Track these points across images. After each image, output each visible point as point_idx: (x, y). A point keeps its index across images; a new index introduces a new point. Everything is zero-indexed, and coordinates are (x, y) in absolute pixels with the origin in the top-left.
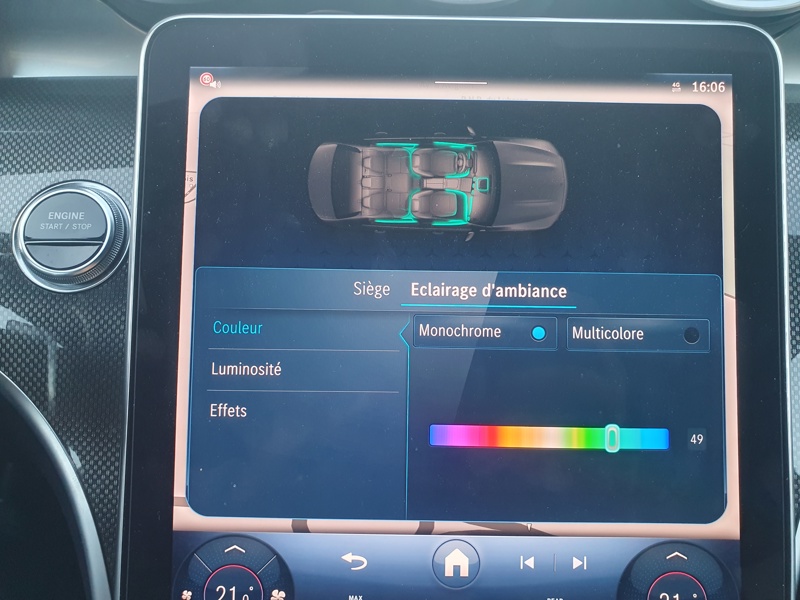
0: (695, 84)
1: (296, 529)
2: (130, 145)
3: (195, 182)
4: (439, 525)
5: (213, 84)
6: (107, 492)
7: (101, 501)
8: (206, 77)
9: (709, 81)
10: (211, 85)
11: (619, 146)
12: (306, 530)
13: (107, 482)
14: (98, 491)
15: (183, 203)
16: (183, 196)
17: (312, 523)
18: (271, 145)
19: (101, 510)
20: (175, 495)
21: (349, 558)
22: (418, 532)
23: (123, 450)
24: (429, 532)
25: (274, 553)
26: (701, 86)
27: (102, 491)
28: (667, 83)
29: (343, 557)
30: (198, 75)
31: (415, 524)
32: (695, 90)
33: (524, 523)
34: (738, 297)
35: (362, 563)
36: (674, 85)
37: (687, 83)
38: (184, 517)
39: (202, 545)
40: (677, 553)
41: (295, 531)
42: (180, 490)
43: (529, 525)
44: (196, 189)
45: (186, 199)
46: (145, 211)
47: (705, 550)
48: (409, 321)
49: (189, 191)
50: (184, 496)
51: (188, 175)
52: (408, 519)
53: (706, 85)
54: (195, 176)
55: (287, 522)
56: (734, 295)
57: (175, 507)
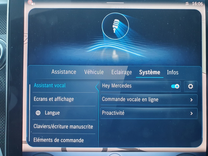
0: (193, 2)
2: (5, 26)
3: (27, 37)
4: (109, 149)
5: (32, 4)
11: (168, 24)
12: (66, 151)
15: (24, 44)
16: (23, 41)
17: (68, 149)
18: (52, 24)
20: (23, 140)
22: (102, 151)
23: (5, 126)
24: (106, 151)
26: (195, 3)
28: (184, 2)
30: (27, 1)
31: (101, 149)
32: (193, 5)
33: (137, 148)
34: (207, 74)
36: (186, 3)
37: (190, 3)
38: (26, 147)
41: (62, 151)
42: (24, 139)
44: (27, 39)
46: (11, 47)
48: (99, 83)
49: (25, 40)
50: (26, 140)
51: (25, 35)
52: (99, 147)
53: (197, 3)
54: (27, 35)
55: (60, 148)
56: (206, 73)
57: (23, 144)
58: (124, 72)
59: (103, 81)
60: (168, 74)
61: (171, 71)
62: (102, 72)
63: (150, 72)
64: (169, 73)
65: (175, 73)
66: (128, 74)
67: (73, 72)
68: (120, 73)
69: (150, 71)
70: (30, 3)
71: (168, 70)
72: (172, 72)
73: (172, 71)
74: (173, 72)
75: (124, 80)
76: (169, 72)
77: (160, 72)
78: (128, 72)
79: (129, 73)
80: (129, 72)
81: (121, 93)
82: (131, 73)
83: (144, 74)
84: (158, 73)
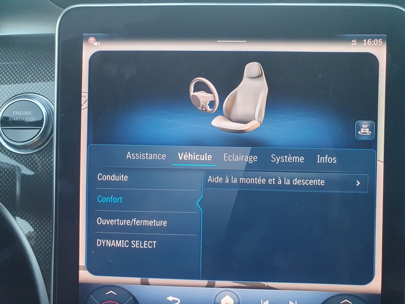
0: (365, 40)
1: (143, 283)
3: (87, 98)
4: (218, 283)
5: (96, 44)
8: (92, 39)
9: (373, 39)
10: (94, 44)
11: (320, 77)
12: (148, 284)
15: (81, 110)
16: (81, 106)
17: (151, 280)
18: (127, 77)
20: (80, 264)
21: (170, 298)
22: (207, 286)
23: (52, 242)
24: (212, 286)
25: (131, 295)
26: (368, 42)
28: (349, 40)
29: (167, 298)
30: (87, 38)
31: (205, 282)
32: (365, 44)
33: (264, 283)
34: (385, 162)
35: (177, 301)
36: (353, 41)
37: (360, 40)
38: (85, 275)
39: (94, 291)
40: (346, 300)
42: (82, 261)
43: (266, 284)
44: (87, 102)
45: (82, 108)
46: (61, 114)
47: (362, 299)
48: (203, 174)
49: (84, 103)
50: (85, 265)
51: (83, 94)
52: (202, 279)
53: (371, 41)
54: (87, 95)
55: (138, 280)
56: (383, 161)
57: (80, 271)
58: (244, 158)
60: (318, 162)
61: (325, 157)
62: (209, 157)
63: (287, 158)
64: (320, 161)
65: (330, 159)
66: (251, 162)
67: (160, 157)
68: (237, 159)
69: (288, 156)
70: (92, 42)
71: (319, 156)
72: (325, 159)
73: (326, 158)
74: (327, 159)
75: (245, 171)
76: (321, 158)
77: (304, 159)
78: (251, 157)
79: (252, 159)
80: (253, 157)
82: (255, 160)
83: (278, 161)
84: (301, 159)
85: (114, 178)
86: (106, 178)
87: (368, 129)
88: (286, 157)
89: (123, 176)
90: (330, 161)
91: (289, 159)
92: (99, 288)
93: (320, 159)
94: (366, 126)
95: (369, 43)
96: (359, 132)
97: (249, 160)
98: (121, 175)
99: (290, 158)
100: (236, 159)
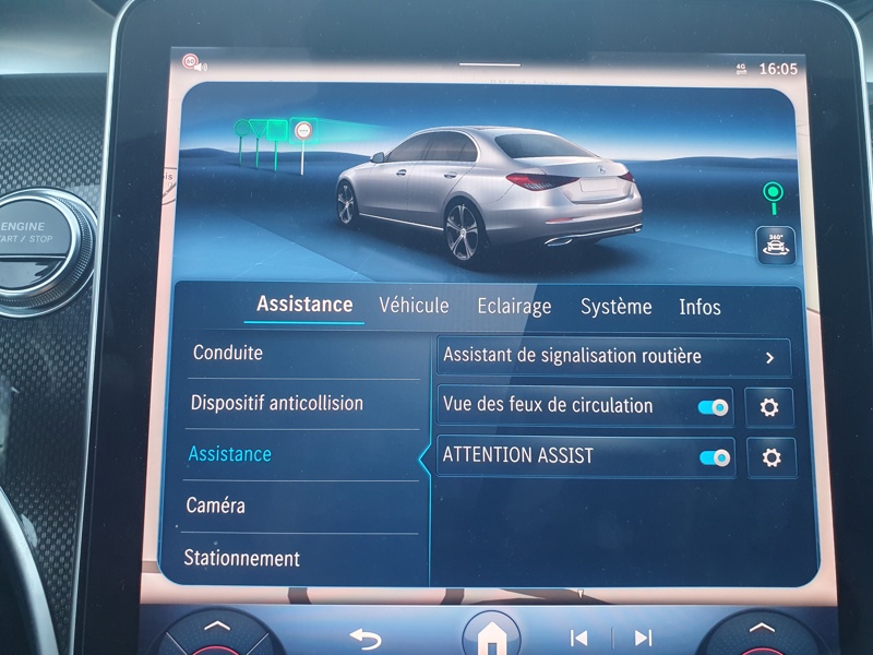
0: (763, 65)
1: (294, 600)
3: (175, 180)
4: (470, 593)
5: (198, 67)
6: (62, 559)
7: (56, 571)
8: (190, 59)
9: (778, 63)
10: (196, 67)
12: (307, 602)
13: (63, 548)
14: (52, 559)
15: (161, 205)
16: (161, 196)
17: (313, 592)
19: (55, 583)
20: (144, 559)
21: (358, 635)
22: (445, 602)
24: (458, 602)
25: (266, 629)
26: (770, 68)
27: (57, 559)
28: (730, 65)
29: (352, 635)
30: (179, 57)
31: (440, 592)
32: (764, 73)
33: (575, 589)
34: (823, 313)
35: (376, 642)
36: (738, 66)
37: (753, 66)
38: (155, 585)
39: (176, 623)
40: (762, 624)
41: (292, 603)
42: (150, 552)
43: (580, 590)
44: (176, 188)
45: (164, 200)
46: (115, 214)
48: (433, 344)
49: (168, 191)
50: (155, 559)
51: (167, 172)
52: (432, 586)
53: (775, 67)
54: (175, 174)
55: (282, 592)
56: (818, 310)
57: (143, 574)
58: (522, 307)
59: (446, 339)
60: (683, 313)
61: (695, 302)
62: (443, 307)
63: (616, 306)
64: (685, 311)
65: (707, 308)
66: (536, 314)
67: (339, 306)
68: (508, 309)
69: (618, 301)
71: (682, 300)
72: (696, 306)
73: (699, 304)
74: (701, 306)
75: (525, 334)
76: (688, 305)
77: (650, 307)
78: (537, 305)
79: (541, 310)
80: (542, 305)
81: (513, 381)
82: (547, 310)
83: (596, 312)
84: (646, 308)
85: (230, 353)
86: (213, 354)
87: (782, 244)
88: (613, 303)
89: (251, 349)
90: (708, 310)
91: (620, 307)
92: (189, 615)
93: (686, 308)
94: (779, 237)
95: (772, 71)
96: (765, 250)
97: (532, 312)
98: (247, 348)
99: (622, 306)
100: (506, 310)
